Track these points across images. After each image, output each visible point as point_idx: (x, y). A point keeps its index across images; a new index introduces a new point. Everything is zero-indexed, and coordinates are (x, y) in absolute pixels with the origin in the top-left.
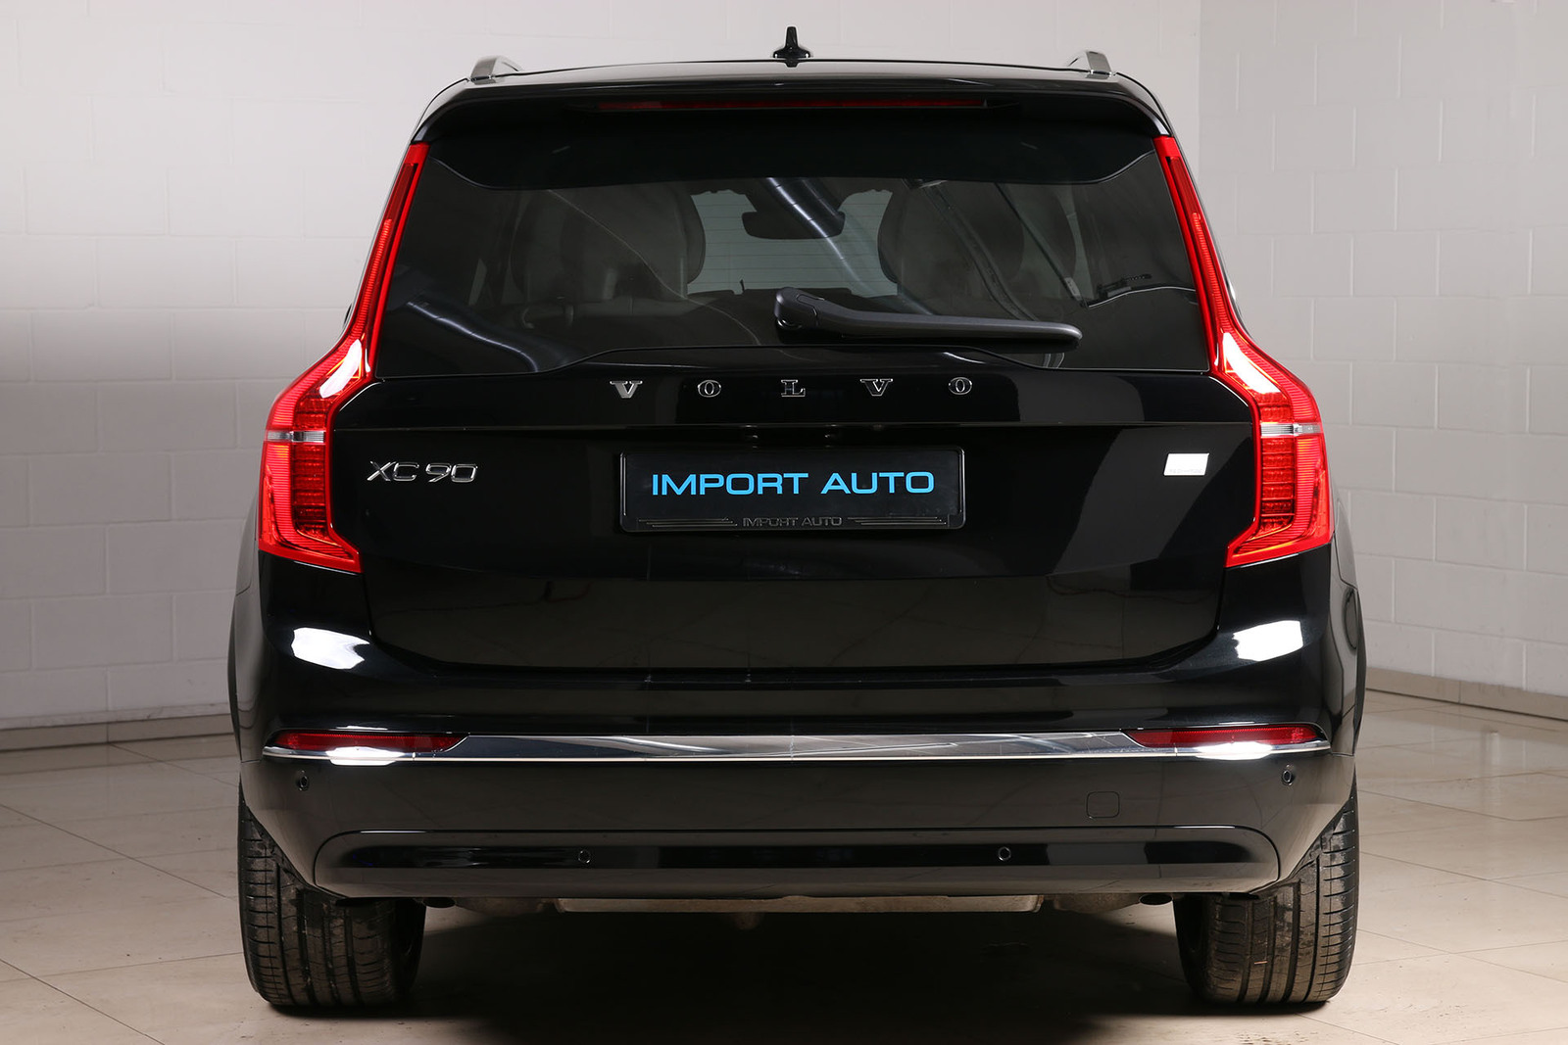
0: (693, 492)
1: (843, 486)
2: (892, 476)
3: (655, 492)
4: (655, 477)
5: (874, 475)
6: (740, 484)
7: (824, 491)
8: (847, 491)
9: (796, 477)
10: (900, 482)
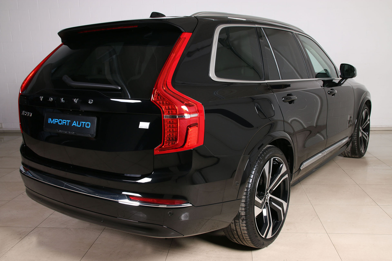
0: (54, 123)
1: (75, 125)
2: (84, 123)
3: (49, 123)
4: (49, 119)
5: (81, 122)
6: (60, 122)
7: (72, 125)
8: (76, 126)
9: (68, 121)
10: (85, 124)
